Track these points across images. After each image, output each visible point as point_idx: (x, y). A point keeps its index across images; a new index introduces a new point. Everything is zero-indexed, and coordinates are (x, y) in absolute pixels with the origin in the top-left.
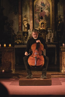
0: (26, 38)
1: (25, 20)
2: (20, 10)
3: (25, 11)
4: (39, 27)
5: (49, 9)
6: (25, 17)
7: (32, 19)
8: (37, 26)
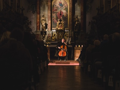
0: (44, 37)
1: (43, 20)
2: (38, 10)
3: (43, 10)
4: (57, 27)
5: (66, 9)
6: (43, 16)
7: (50, 19)
8: (54, 26)
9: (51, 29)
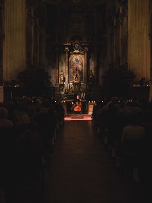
0: (62, 89)
1: (62, 74)
2: (57, 65)
3: (62, 66)
5: (82, 64)
6: (62, 71)
7: (67, 73)
8: (71, 79)
9: (69, 83)
